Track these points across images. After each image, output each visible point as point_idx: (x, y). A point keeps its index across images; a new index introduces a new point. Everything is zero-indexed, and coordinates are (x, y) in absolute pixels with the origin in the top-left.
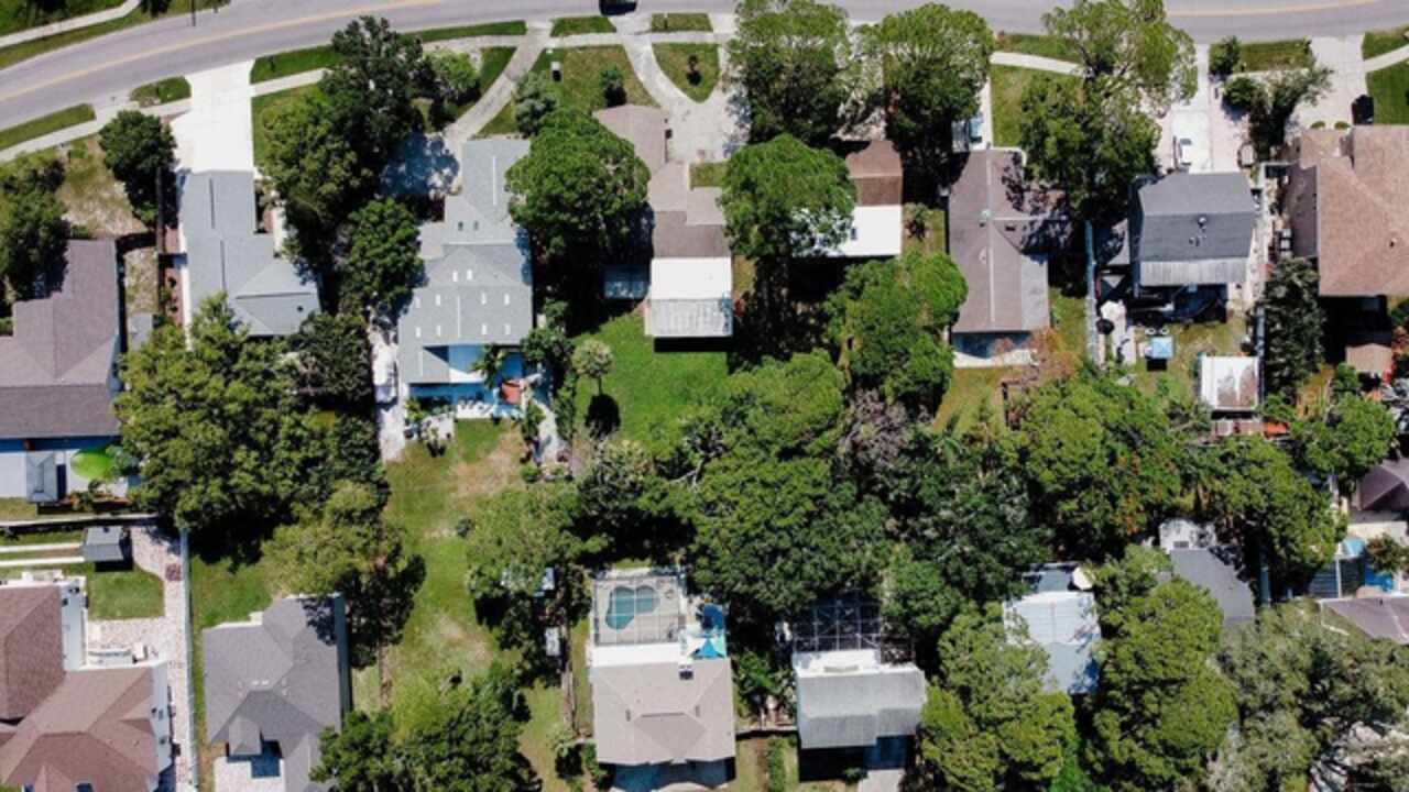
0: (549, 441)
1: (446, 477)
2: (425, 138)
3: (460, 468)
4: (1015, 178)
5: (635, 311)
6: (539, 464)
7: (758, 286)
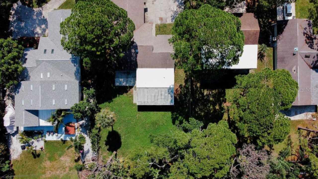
0: (88, 152)
1: (40, 168)
2: (34, 11)
3: (48, 164)
4: (309, 33)
5: (129, 92)
6: (84, 162)
7: (186, 81)
